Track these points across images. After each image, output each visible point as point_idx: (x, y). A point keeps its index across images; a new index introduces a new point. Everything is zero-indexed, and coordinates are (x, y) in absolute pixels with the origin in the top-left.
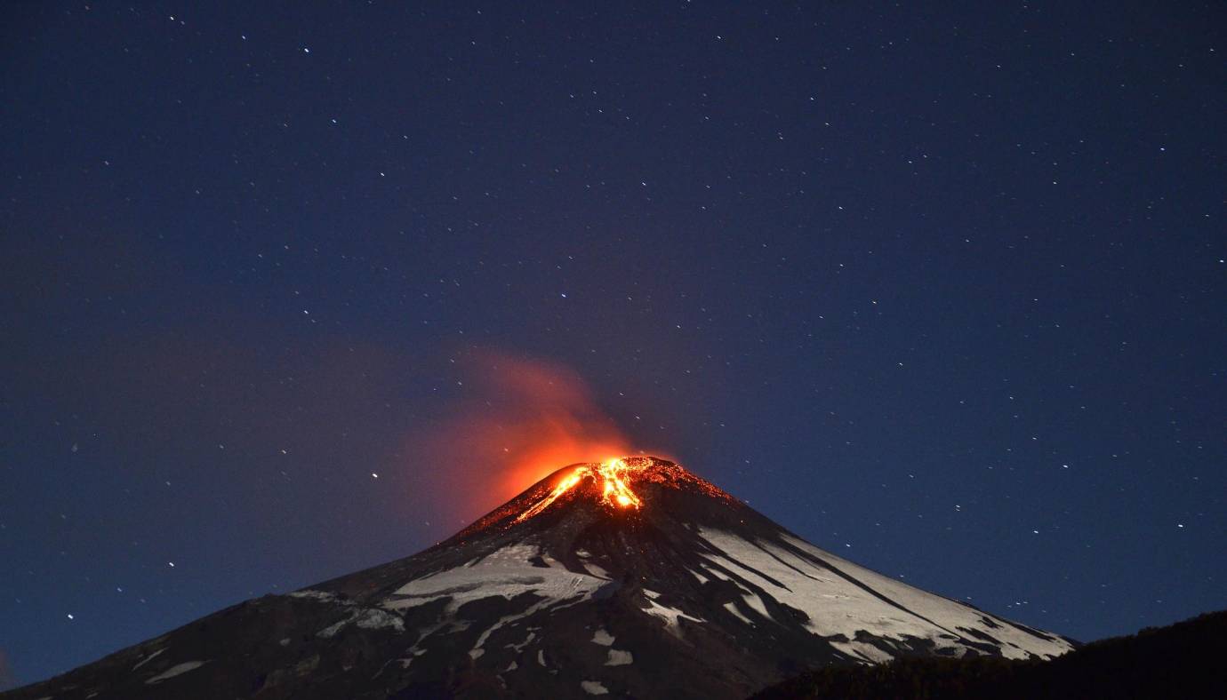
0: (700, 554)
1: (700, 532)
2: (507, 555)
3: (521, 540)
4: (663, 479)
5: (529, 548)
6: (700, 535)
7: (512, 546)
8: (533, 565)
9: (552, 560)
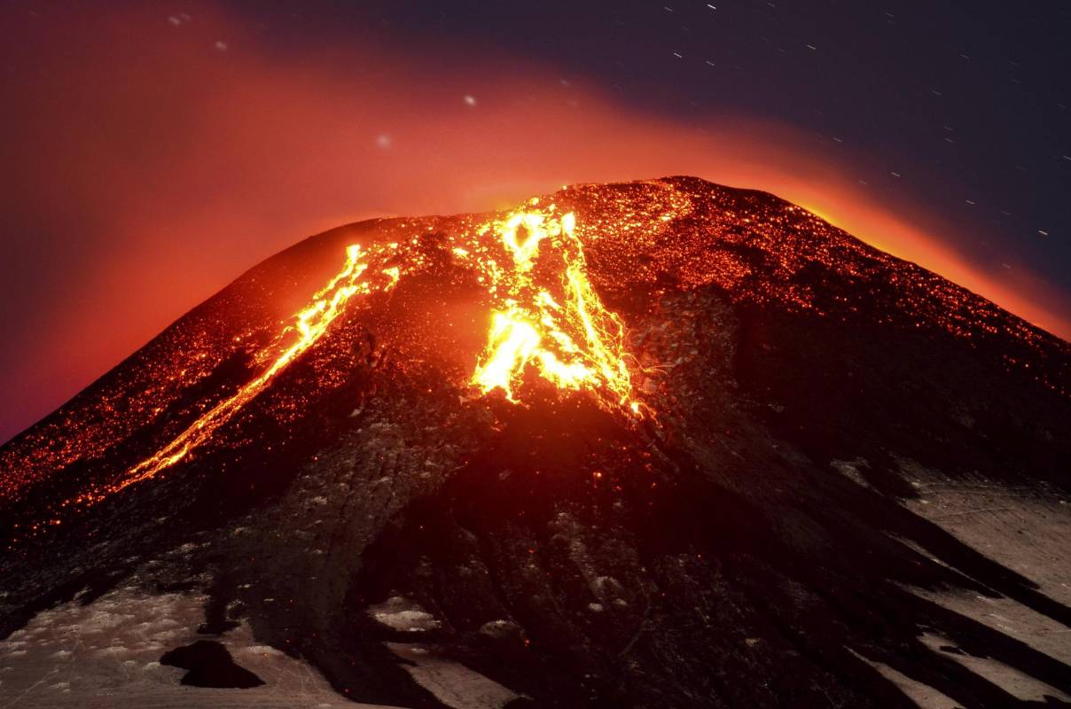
0: (918, 592)
1: (914, 494)
2: (69, 644)
3: (129, 570)
4: (742, 271)
5: (163, 605)
6: (911, 505)
7: (87, 600)
8: (185, 681)
9: (268, 649)
